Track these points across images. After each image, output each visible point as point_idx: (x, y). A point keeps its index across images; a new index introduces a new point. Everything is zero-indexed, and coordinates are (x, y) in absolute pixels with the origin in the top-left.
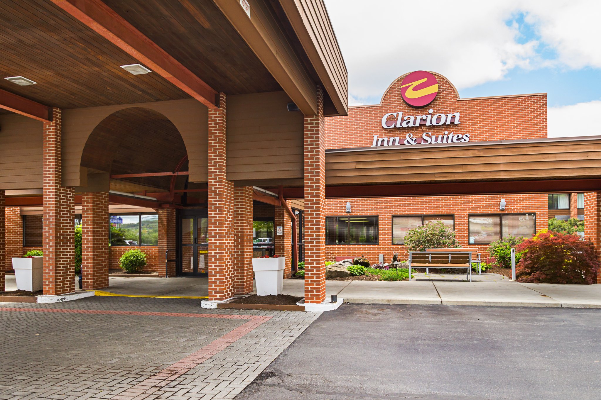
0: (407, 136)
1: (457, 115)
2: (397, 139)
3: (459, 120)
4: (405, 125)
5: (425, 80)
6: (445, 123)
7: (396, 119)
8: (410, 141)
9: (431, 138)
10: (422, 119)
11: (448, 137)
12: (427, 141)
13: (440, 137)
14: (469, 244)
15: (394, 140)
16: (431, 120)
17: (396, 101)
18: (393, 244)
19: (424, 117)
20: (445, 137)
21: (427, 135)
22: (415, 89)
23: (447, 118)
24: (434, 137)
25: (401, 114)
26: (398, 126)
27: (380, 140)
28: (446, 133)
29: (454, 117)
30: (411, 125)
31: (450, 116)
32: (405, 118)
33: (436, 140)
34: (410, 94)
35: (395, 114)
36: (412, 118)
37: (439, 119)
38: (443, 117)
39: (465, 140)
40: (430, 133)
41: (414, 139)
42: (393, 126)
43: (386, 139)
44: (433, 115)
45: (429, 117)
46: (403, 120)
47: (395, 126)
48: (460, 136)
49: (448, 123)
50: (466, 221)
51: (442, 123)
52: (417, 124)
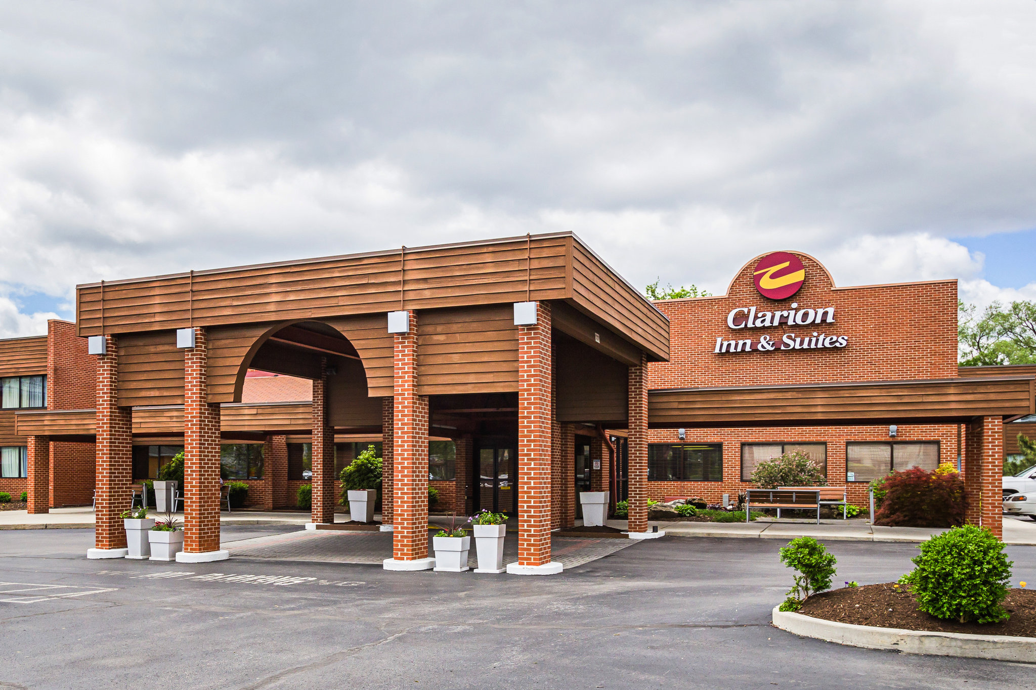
0: (762, 339)
1: (831, 311)
2: (749, 342)
3: (834, 315)
4: (758, 324)
5: (787, 264)
6: (814, 321)
7: (746, 317)
8: (766, 345)
9: (795, 341)
10: (782, 316)
11: (817, 340)
12: (789, 345)
13: (807, 340)
14: (847, 482)
15: (745, 344)
16: (795, 317)
17: (747, 291)
18: (742, 480)
19: (785, 313)
20: (814, 340)
21: (789, 337)
22: (773, 276)
23: (816, 314)
24: (798, 340)
25: (753, 309)
26: (750, 325)
27: (725, 344)
28: (815, 334)
29: (825, 314)
30: (767, 323)
31: (820, 312)
32: (760, 315)
33: (802, 343)
34: (767, 283)
35: (746, 310)
36: (769, 315)
37: (806, 315)
38: (811, 313)
39: (841, 344)
40: (793, 335)
41: (771, 343)
42: (743, 326)
43: (733, 343)
44: (797, 310)
45: (792, 313)
46: (756, 317)
47: (746, 325)
48: (835, 338)
49: (818, 321)
50: (843, 451)
51: (809, 321)
52: (776, 323)
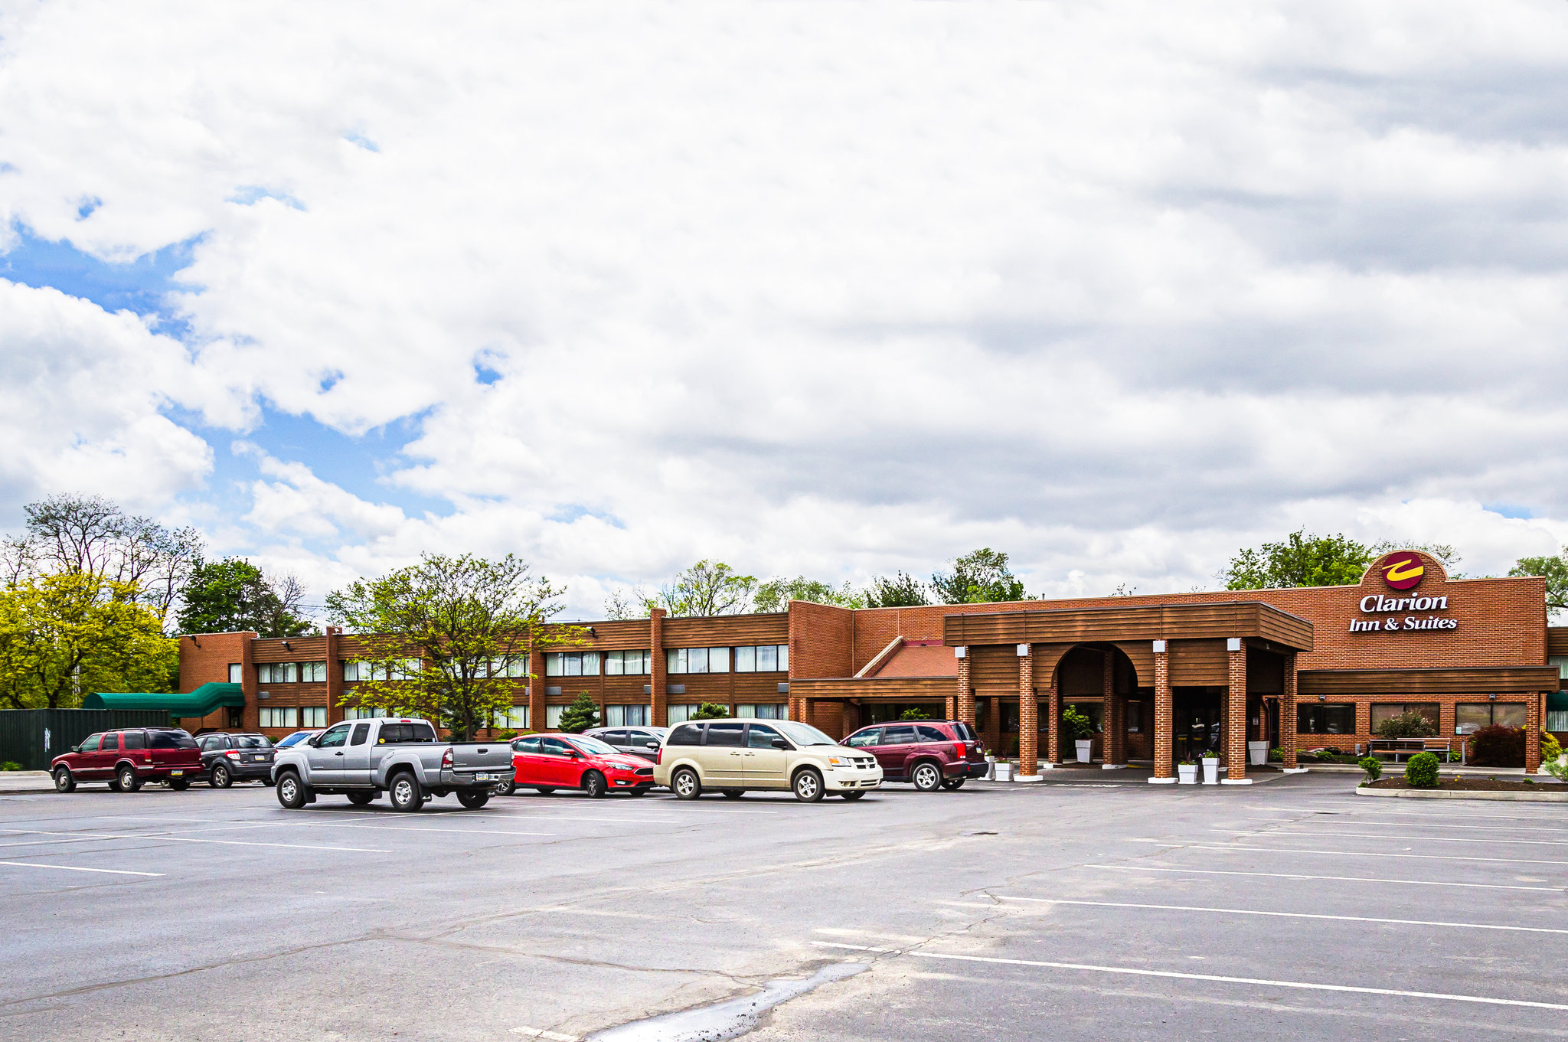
0: (1388, 621)
1: (1444, 599)
2: (1377, 623)
3: (1447, 602)
4: (1386, 609)
5: (1409, 561)
6: (1431, 606)
7: (1375, 603)
8: (1391, 626)
9: (1415, 623)
10: (1405, 602)
11: (1433, 623)
12: (1410, 627)
13: (1424, 622)
14: (1456, 734)
15: (1374, 625)
16: (1415, 604)
17: (1376, 582)
18: (1371, 733)
19: (1407, 601)
20: (1430, 622)
21: (1410, 620)
22: (1398, 571)
23: (1432, 601)
24: (1418, 622)
25: (1381, 597)
26: (1379, 609)
27: (1359, 624)
28: (1431, 617)
29: (1440, 602)
30: (1393, 608)
31: (1436, 600)
32: (1387, 601)
33: (1420, 625)
34: (1393, 576)
35: (1375, 597)
36: (1394, 602)
37: (1423, 603)
38: (1428, 600)
39: (1452, 626)
40: (1413, 618)
41: (1396, 624)
42: (1373, 610)
43: (1365, 623)
44: (1417, 598)
45: (1413, 600)
46: (1384, 604)
47: (1376, 609)
48: (1447, 621)
49: (1434, 607)
50: (1453, 711)
51: (1427, 607)
52: (1400, 608)
